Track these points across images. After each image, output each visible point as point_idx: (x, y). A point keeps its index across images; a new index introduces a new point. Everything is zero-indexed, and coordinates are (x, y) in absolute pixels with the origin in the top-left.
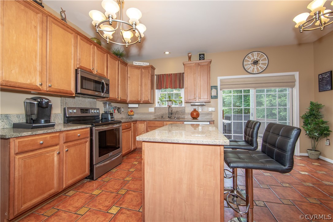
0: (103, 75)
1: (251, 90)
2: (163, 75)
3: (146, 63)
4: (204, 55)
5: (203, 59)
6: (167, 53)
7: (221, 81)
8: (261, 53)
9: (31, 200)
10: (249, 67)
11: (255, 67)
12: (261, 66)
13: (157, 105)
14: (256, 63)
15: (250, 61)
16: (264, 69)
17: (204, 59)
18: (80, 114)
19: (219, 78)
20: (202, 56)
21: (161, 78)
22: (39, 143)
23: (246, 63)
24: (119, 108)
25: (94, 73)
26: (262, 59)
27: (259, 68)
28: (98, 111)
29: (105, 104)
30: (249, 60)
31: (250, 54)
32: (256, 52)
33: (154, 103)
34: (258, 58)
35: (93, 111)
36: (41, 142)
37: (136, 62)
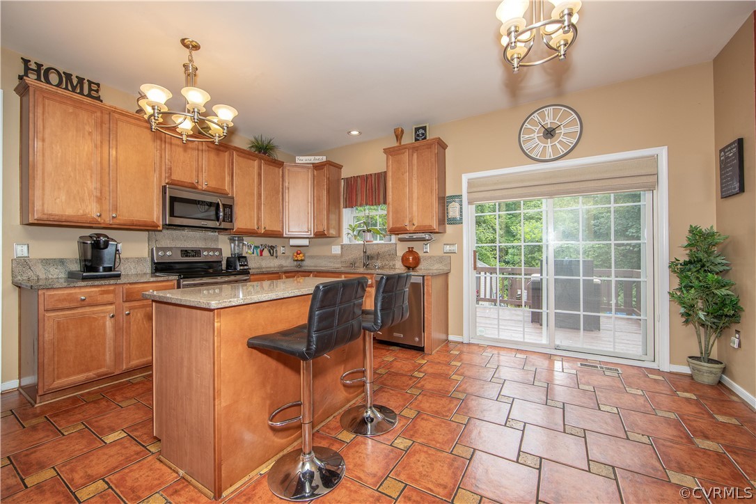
0: (221, 189)
1: (544, 201)
2: (356, 178)
3: (321, 157)
4: (424, 128)
5: (423, 139)
6: (355, 133)
7: (471, 183)
8: (564, 108)
9: (68, 376)
10: (534, 146)
11: (547, 144)
12: (562, 140)
13: (345, 240)
14: (549, 133)
15: (537, 131)
16: (572, 146)
17: (425, 138)
18: (179, 258)
19: (465, 178)
20: (421, 131)
21: (352, 183)
22: (79, 299)
23: (527, 136)
24: (272, 247)
25: (200, 187)
26: (564, 122)
27: (559, 146)
28: (217, 253)
29: (232, 240)
30: (533, 128)
31: (535, 114)
32: (549, 108)
33: (339, 235)
34: (556, 121)
35: (205, 253)
36: (83, 298)
37: (301, 158)
